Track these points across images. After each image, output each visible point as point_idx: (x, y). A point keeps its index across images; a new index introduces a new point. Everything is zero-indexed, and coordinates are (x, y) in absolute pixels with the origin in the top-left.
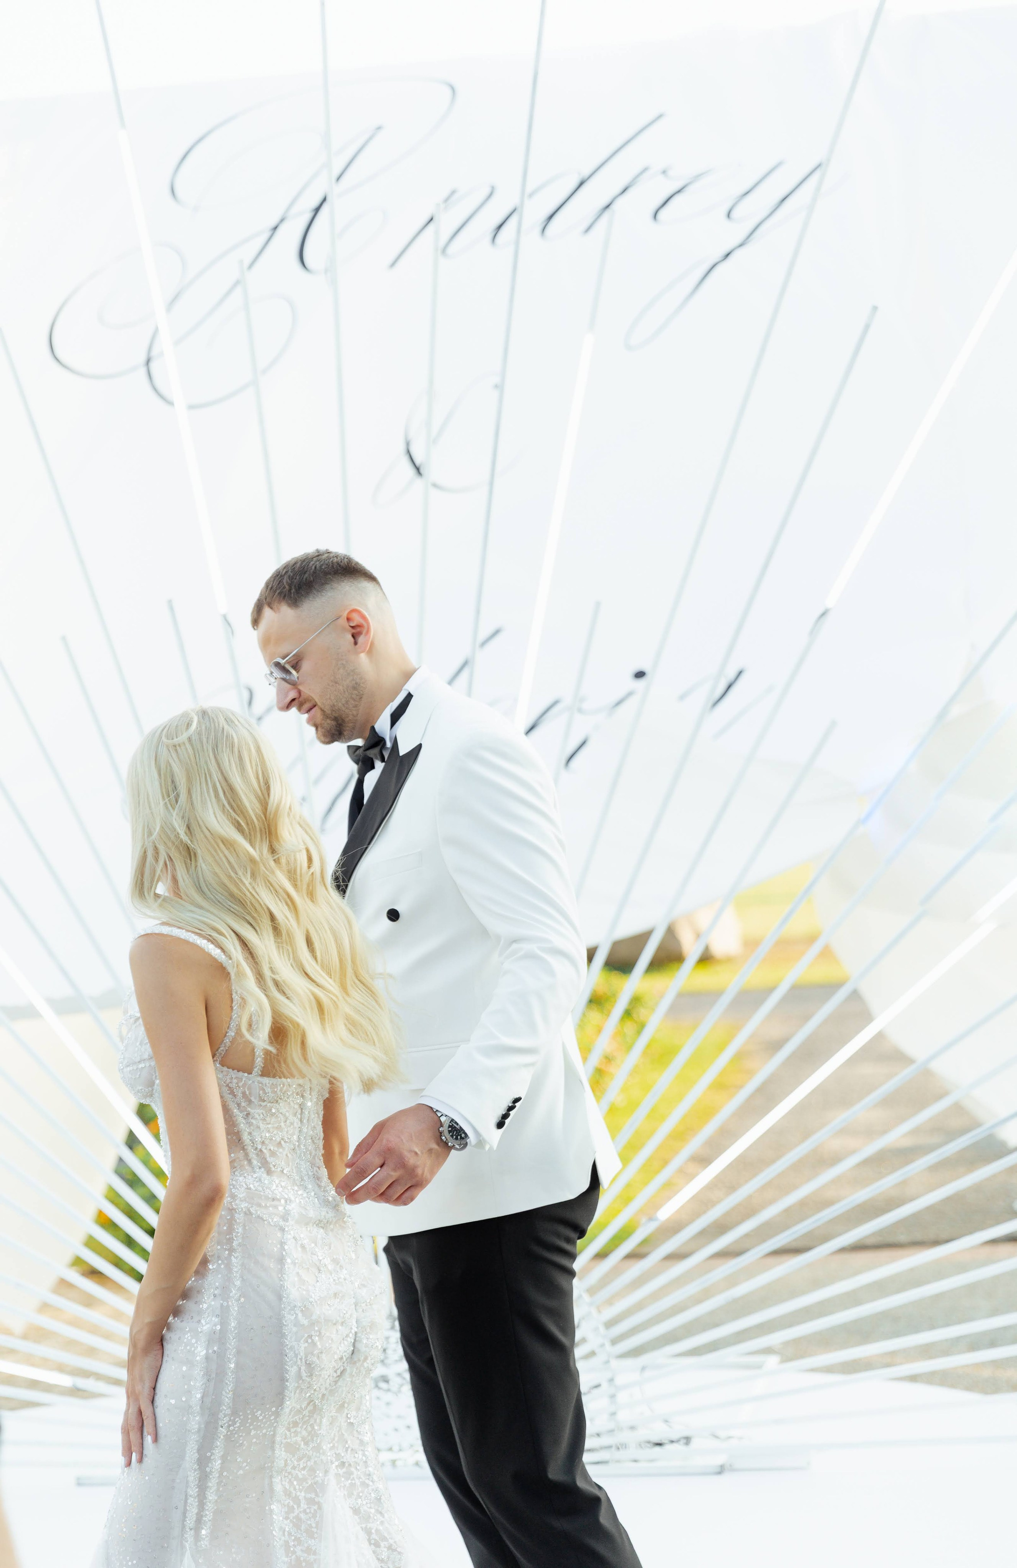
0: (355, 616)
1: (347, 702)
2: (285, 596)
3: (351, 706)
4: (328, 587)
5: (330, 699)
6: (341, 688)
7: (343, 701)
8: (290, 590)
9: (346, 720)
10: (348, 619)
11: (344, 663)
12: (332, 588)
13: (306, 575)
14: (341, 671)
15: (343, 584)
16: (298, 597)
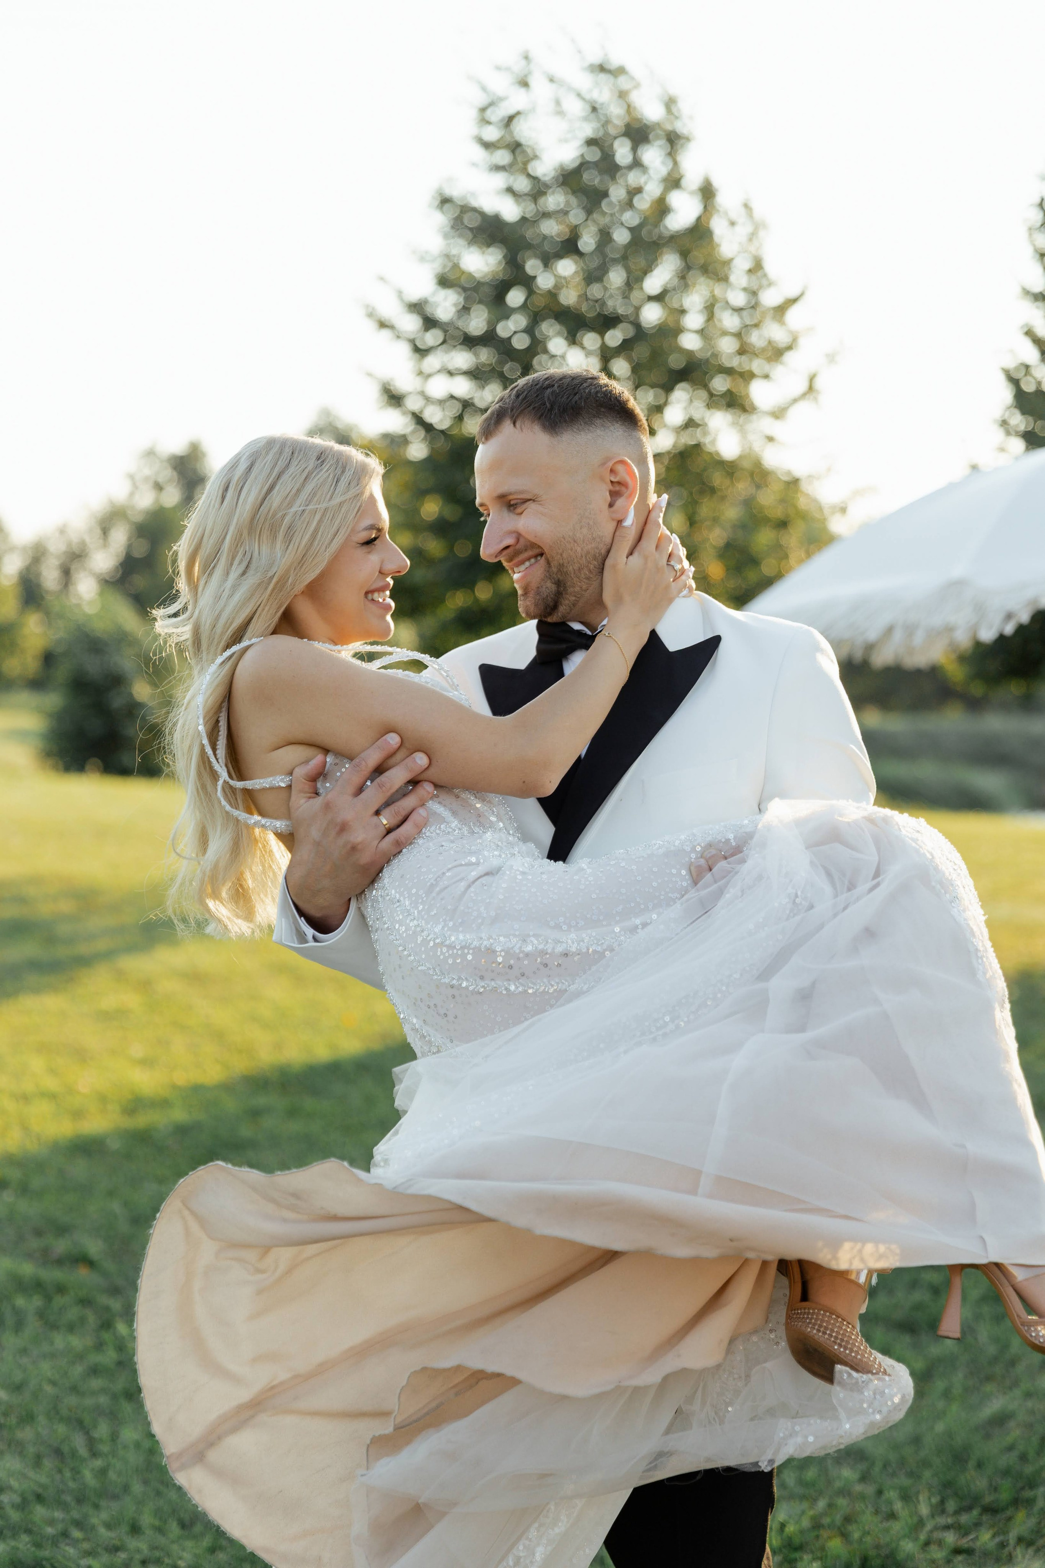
0: (620, 468)
1: (580, 569)
2: (542, 415)
3: (583, 575)
4: (598, 421)
5: (561, 555)
6: (579, 549)
7: (576, 567)
8: (551, 410)
9: (571, 590)
10: (612, 471)
11: (591, 523)
12: (603, 426)
13: (577, 397)
14: (585, 531)
15: (617, 425)
16: (560, 421)
